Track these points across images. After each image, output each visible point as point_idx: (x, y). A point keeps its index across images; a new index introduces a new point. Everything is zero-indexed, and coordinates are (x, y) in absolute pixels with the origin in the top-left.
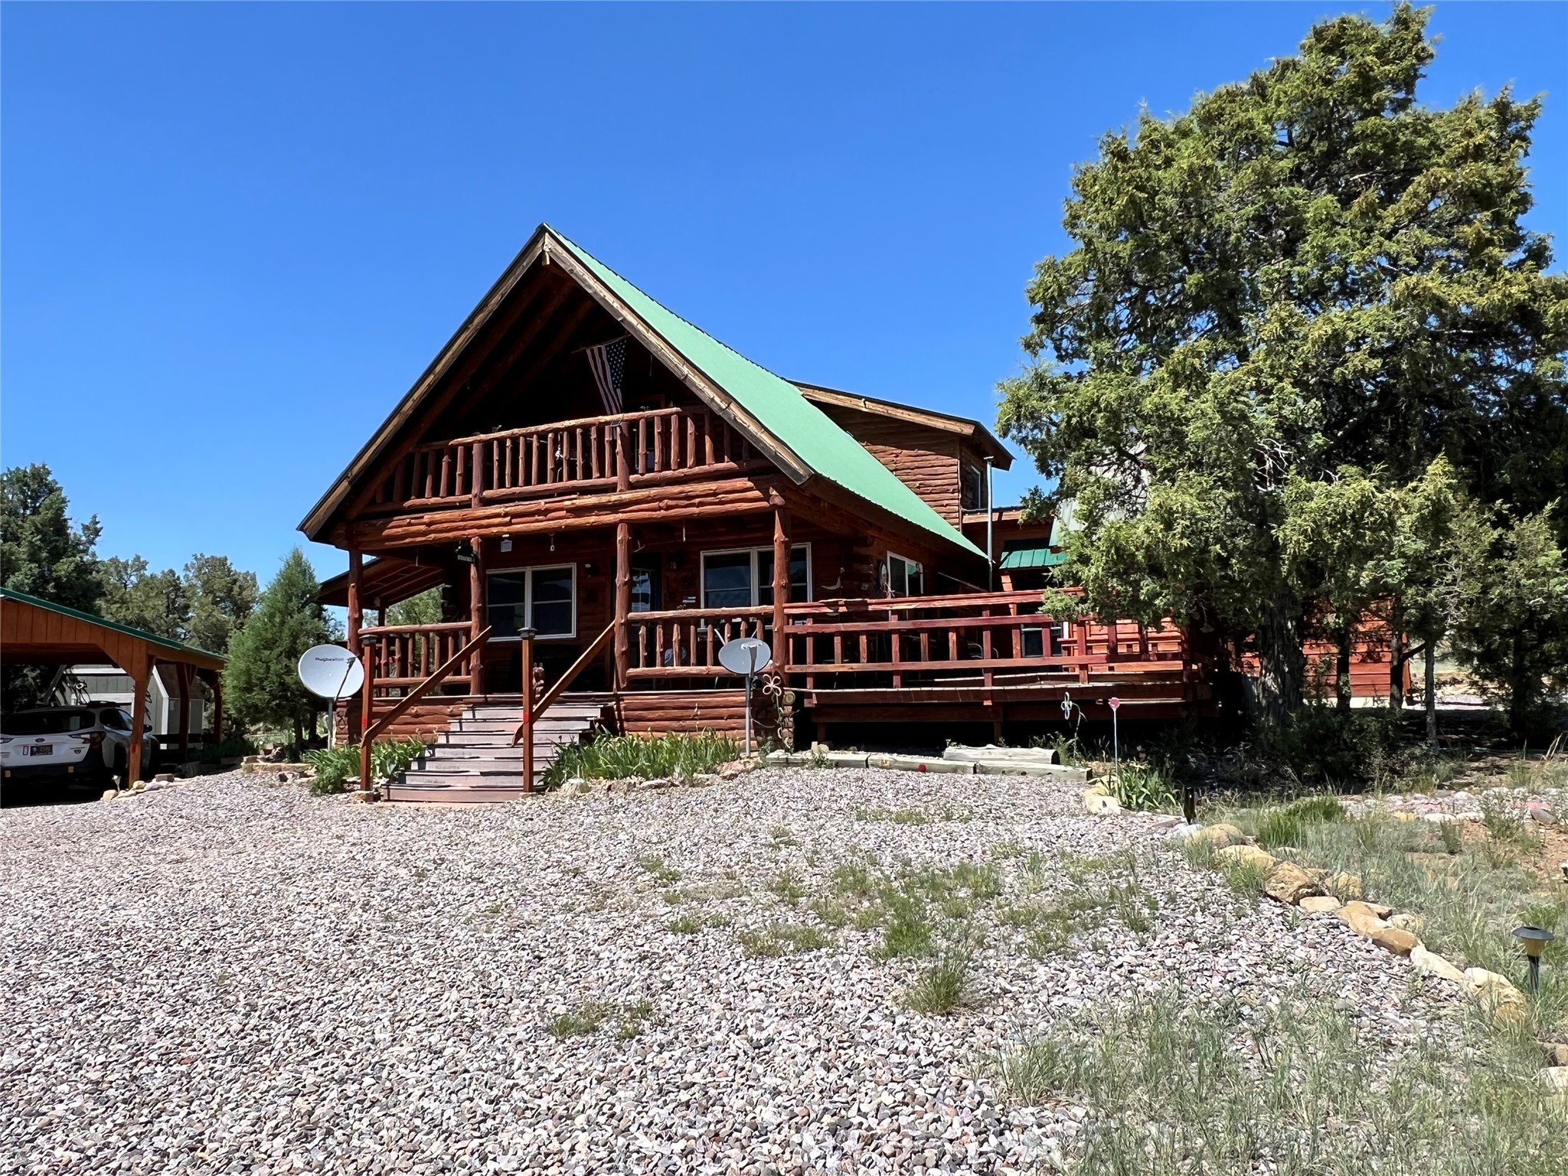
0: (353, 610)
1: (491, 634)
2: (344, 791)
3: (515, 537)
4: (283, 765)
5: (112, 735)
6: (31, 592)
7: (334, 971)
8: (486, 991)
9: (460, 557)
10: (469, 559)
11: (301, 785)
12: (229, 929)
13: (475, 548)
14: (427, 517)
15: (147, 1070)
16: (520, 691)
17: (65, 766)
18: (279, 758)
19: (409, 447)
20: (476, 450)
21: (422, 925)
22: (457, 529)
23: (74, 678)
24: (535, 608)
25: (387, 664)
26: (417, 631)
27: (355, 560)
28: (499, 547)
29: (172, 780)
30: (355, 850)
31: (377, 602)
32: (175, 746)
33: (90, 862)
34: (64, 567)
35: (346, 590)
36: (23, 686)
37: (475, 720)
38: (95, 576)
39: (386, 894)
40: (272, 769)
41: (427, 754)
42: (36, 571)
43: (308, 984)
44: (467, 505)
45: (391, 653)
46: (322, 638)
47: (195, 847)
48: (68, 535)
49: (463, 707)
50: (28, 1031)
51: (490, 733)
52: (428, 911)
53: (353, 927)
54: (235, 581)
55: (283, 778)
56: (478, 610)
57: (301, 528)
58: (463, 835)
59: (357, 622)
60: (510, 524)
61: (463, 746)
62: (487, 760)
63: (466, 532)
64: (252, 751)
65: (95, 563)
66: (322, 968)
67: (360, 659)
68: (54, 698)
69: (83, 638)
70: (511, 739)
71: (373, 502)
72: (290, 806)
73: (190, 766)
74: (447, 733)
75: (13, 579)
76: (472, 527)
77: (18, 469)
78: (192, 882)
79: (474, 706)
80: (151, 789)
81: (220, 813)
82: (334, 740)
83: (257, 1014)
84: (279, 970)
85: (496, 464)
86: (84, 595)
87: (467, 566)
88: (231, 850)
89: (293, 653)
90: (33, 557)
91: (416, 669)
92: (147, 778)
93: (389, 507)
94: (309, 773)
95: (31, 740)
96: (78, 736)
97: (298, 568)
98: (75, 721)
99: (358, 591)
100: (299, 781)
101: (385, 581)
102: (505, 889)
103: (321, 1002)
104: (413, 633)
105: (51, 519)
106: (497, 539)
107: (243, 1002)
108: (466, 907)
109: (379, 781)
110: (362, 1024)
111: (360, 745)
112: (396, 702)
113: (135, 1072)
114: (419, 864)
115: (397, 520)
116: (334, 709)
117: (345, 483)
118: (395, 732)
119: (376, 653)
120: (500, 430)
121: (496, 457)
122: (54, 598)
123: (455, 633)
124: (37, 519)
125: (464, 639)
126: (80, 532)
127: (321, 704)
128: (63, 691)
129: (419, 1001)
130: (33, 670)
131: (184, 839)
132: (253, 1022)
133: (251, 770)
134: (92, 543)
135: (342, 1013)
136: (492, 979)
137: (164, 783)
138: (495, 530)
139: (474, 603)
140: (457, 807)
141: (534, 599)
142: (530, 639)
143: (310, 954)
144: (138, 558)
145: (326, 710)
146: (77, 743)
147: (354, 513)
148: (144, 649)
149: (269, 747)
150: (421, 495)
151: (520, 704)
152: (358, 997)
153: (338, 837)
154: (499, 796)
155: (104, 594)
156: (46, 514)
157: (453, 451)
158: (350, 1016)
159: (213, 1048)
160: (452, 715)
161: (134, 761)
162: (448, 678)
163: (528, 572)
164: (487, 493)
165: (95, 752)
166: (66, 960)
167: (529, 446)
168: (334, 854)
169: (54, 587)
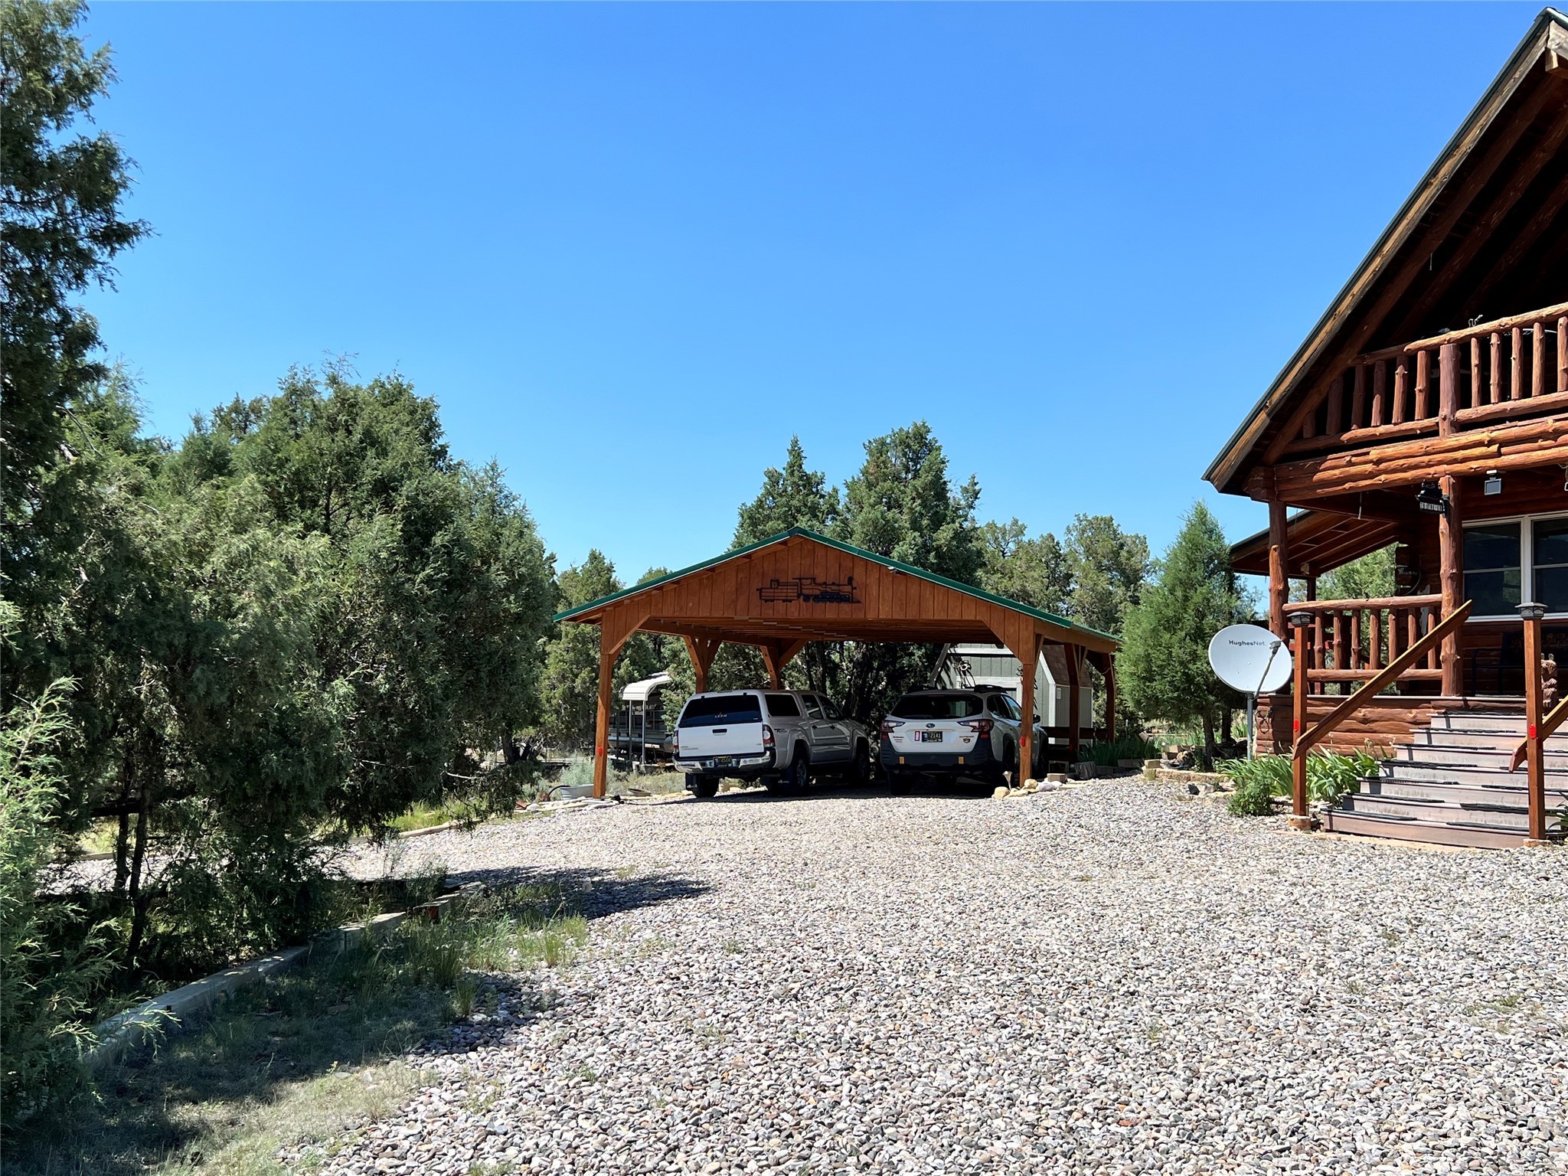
0: (1276, 580)
1: (1471, 611)
2: (1271, 813)
3: (1508, 475)
4: (1192, 773)
5: (1001, 725)
6: (915, 563)
7: (1290, 1046)
8: (1511, 1116)
9: (1423, 506)
10: (1436, 508)
11: (1216, 800)
12: (1154, 971)
13: (1445, 492)
14: (1375, 453)
15: (1082, 1123)
16: (1523, 693)
17: (956, 755)
18: (1188, 764)
19: (1348, 359)
20: (1445, 356)
21: (1402, 1006)
22: (1416, 467)
23: (958, 657)
24: (1538, 576)
25: (1323, 651)
26: (1363, 607)
27: (1277, 514)
28: (1482, 488)
29: (1065, 782)
30: (1297, 891)
31: (1305, 569)
32: (1066, 741)
33: (990, 867)
34: (944, 535)
35: (1267, 553)
36: (910, 666)
37: (1450, 731)
38: (974, 545)
39: (1348, 955)
40: (1178, 778)
41: (1382, 774)
42: (919, 540)
43: (1258, 1057)
44: (1433, 432)
45: (1327, 637)
46: (1235, 617)
47: (1100, 864)
48: (947, 499)
49: (1433, 712)
50: (957, 1050)
51: (1474, 750)
52: (1408, 987)
53: (1308, 993)
54: (1122, 546)
55: (1194, 791)
56: (1452, 577)
57: (1208, 477)
58: (1445, 890)
59: (1283, 595)
60: (1499, 454)
61: (1433, 766)
62: (1471, 788)
63: (1432, 470)
64: (1154, 754)
65: (975, 529)
66: (1275, 1038)
67: (1287, 644)
68: (940, 679)
69: (970, 614)
70: (1508, 762)
71: (1299, 436)
72: (1204, 825)
73: (1083, 766)
74: (1410, 747)
75: (897, 548)
76: (1440, 463)
77: (901, 430)
78: (1105, 907)
79: (1448, 712)
80: (1044, 790)
81: (1124, 826)
82: (1255, 747)
83: (1201, 1082)
84: (1219, 1031)
85: (1475, 371)
86: (965, 566)
87: (1436, 515)
88: (1140, 873)
89: (1201, 636)
90: (915, 526)
91: (1363, 659)
92: (1038, 775)
93: (1322, 442)
94: (1225, 785)
95: (921, 725)
96: (965, 724)
97: (1203, 527)
98: (961, 706)
99: (1281, 555)
100: (1213, 795)
101: (1315, 541)
102: (1520, 972)
103: (1278, 1085)
104: (1358, 611)
105: (931, 482)
106: (1480, 477)
107: (1181, 1064)
108: (1464, 991)
109: (1317, 805)
110: (1336, 1124)
111: (1292, 756)
112: (1337, 701)
113: (1071, 1122)
114: (1388, 922)
115: (1332, 460)
116: (1254, 708)
117: (1263, 415)
118: (1337, 741)
119: (1309, 635)
120: (1481, 322)
121: (1474, 361)
122: (939, 569)
123: (1416, 609)
124: (918, 483)
125: (1431, 618)
126: (959, 496)
127: (1238, 700)
128: (947, 671)
129: (1413, 1108)
130: (919, 649)
131: (1086, 853)
132: (1197, 1091)
133: (1155, 777)
134: (971, 507)
135: (1308, 1102)
136: (1518, 1100)
137: (1057, 784)
138: (1474, 465)
139: (1446, 568)
140: (1431, 848)
141: (1536, 560)
142: (1536, 619)
143: (1256, 1018)
144: (1015, 522)
145: (1245, 708)
146: (966, 731)
147: (1274, 454)
148: (1031, 628)
149: (1173, 749)
150: (1366, 423)
151: (1522, 711)
152: (1326, 1086)
153: (1272, 873)
154: (1492, 840)
155: (984, 565)
156: (926, 478)
157: (1411, 360)
158: (1319, 1109)
159: (1154, 1113)
160: (1416, 723)
161: (1025, 756)
162: (1410, 671)
163: (1526, 522)
164: (1462, 414)
165: (984, 742)
166: (983, 977)
167: (1527, 341)
168: (1270, 895)
169: (936, 557)
